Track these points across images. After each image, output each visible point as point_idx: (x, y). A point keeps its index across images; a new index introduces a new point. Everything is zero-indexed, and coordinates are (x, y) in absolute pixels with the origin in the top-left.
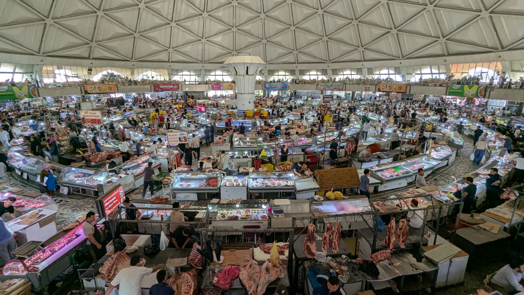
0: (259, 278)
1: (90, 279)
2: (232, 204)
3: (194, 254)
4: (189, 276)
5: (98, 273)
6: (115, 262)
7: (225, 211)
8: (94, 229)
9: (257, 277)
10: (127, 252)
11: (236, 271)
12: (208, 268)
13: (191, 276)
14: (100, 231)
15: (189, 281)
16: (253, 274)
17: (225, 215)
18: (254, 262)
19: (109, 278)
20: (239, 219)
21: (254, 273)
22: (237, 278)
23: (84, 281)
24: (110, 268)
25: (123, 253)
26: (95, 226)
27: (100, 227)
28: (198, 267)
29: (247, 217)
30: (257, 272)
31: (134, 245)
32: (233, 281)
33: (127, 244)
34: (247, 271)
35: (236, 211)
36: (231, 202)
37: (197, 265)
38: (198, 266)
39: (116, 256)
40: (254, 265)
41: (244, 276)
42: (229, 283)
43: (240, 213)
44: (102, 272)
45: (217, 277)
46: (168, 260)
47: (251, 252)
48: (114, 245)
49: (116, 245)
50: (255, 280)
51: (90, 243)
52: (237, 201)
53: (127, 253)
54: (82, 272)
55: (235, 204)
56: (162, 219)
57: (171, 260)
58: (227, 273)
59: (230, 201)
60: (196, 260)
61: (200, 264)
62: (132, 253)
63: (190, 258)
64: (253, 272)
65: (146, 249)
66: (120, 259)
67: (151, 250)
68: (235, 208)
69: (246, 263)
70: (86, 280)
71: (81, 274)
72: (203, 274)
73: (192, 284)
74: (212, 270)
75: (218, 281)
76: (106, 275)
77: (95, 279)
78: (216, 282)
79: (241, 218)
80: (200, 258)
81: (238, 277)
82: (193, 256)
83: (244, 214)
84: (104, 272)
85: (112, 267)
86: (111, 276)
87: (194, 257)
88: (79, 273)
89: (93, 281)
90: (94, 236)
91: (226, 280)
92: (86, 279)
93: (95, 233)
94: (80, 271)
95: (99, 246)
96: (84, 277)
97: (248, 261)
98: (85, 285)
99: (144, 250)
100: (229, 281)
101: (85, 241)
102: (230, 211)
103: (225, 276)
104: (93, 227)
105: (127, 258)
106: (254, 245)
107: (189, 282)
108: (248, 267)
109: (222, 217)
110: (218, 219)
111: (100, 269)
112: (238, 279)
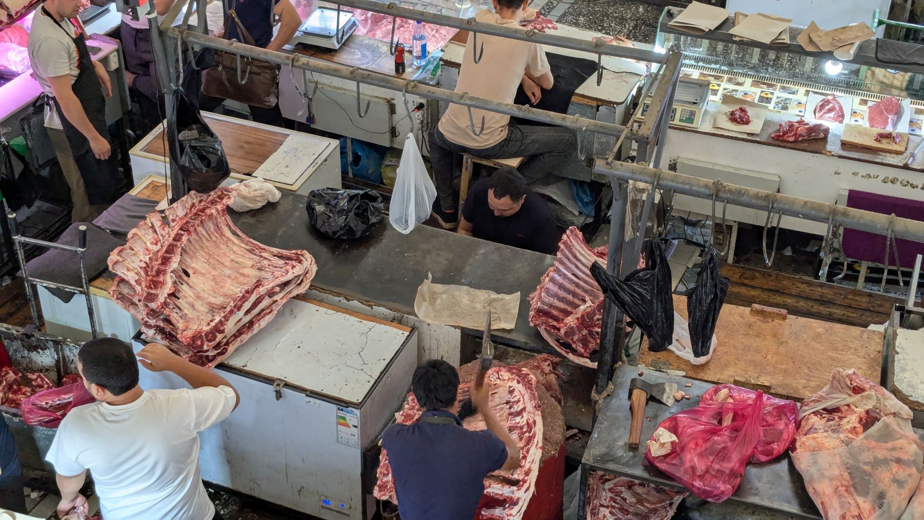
0: (905, 493)
1: (69, 288)
2: (800, 51)
3: (561, 287)
4: (519, 388)
5: (100, 272)
6: (177, 238)
7: (748, 89)
8: (75, 55)
9: (900, 483)
10: (230, 202)
11: (781, 425)
12: (627, 373)
13: (528, 385)
14: (101, 70)
15: (517, 408)
16: (877, 463)
17: (751, 112)
18: (893, 403)
19: (153, 305)
20: (833, 146)
21: (885, 462)
22: (777, 459)
23: (44, 295)
24: (156, 264)
25: (213, 202)
26: (80, 41)
27: (99, 50)
28: (571, 356)
29: (885, 145)
30: (898, 461)
31: (259, 172)
32: (753, 471)
33: (232, 163)
34: (847, 443)
35: (816, 100)
36: (802, 41)
37: (567, 346)
38: (574, 352)
39: (181, 213)
40: (889, 420)
41: (824, 459)
42: (733, 474)
43: (840, 117)
44: (120, 271)
45: (674, 429)
46: (426, 287)
47: (876, 346)
48: (174, 158)
49: (184, 160)
50: (881, 496)
51: (57, 124)
52: (839, 39)
53: (229, 210)
54: (33, 252)
55: (822, 55)
56: (400, 66)
57: (439, 287)
58: (727, 421)
59: (794, 33)
60: (571, 321)
61: (584, 341)
62: (253, 213)
63: (535, 304)
64: (880, 454)
65: (320, 208)
66: (200, 229)
67: (341, 220)
68: (814, 80)
69: (840, 399)
70: (53, 291)
71: (28, 258)
72: (594, 395)
73: (530, 426)
74: (646, 386)
75: (676, 451)
76: (138, 288)
77: (87, 294)
78: (663, 452)
79: (845, 145)
80: (590, 315)
81: (786, 454)
82: (555, 296)
83: (865, 123)
84: (131, 277)
85: (165, 261)
86: (161, 299)
87: (562, 300)
88: (21, 255)
89: (79, 300)
90: (76, 88)
91: (722, 454)
92: (53, 285)
93: (79, 77)
94: (24, 245)
95: (100, 146)
96: (46, 276)
97: (857, 390)
98: (47, 315)
99: (310, 209)
100: (733, 463)
101: (38, 105)
102: (778, 94)
103: (714, 432)
104: (73, 46)
105: (228, 233)
106: (901, 309)
107: (519, 413)
108: (852, 420)
109: (733, 118)
110: (707, 127)
111: (113, 257)
112: (784, 464)
